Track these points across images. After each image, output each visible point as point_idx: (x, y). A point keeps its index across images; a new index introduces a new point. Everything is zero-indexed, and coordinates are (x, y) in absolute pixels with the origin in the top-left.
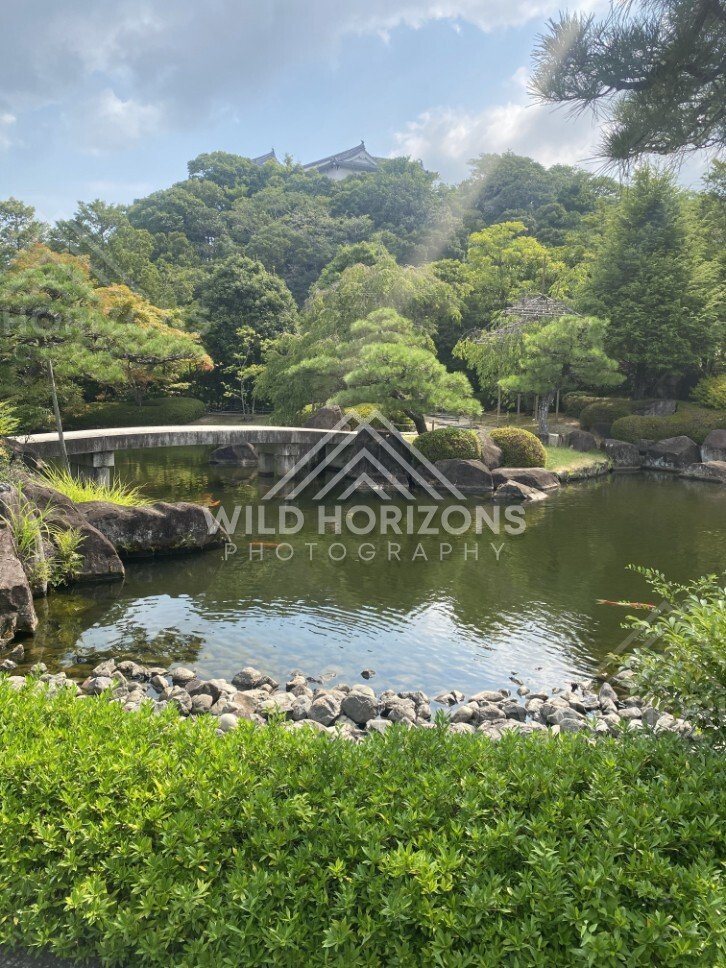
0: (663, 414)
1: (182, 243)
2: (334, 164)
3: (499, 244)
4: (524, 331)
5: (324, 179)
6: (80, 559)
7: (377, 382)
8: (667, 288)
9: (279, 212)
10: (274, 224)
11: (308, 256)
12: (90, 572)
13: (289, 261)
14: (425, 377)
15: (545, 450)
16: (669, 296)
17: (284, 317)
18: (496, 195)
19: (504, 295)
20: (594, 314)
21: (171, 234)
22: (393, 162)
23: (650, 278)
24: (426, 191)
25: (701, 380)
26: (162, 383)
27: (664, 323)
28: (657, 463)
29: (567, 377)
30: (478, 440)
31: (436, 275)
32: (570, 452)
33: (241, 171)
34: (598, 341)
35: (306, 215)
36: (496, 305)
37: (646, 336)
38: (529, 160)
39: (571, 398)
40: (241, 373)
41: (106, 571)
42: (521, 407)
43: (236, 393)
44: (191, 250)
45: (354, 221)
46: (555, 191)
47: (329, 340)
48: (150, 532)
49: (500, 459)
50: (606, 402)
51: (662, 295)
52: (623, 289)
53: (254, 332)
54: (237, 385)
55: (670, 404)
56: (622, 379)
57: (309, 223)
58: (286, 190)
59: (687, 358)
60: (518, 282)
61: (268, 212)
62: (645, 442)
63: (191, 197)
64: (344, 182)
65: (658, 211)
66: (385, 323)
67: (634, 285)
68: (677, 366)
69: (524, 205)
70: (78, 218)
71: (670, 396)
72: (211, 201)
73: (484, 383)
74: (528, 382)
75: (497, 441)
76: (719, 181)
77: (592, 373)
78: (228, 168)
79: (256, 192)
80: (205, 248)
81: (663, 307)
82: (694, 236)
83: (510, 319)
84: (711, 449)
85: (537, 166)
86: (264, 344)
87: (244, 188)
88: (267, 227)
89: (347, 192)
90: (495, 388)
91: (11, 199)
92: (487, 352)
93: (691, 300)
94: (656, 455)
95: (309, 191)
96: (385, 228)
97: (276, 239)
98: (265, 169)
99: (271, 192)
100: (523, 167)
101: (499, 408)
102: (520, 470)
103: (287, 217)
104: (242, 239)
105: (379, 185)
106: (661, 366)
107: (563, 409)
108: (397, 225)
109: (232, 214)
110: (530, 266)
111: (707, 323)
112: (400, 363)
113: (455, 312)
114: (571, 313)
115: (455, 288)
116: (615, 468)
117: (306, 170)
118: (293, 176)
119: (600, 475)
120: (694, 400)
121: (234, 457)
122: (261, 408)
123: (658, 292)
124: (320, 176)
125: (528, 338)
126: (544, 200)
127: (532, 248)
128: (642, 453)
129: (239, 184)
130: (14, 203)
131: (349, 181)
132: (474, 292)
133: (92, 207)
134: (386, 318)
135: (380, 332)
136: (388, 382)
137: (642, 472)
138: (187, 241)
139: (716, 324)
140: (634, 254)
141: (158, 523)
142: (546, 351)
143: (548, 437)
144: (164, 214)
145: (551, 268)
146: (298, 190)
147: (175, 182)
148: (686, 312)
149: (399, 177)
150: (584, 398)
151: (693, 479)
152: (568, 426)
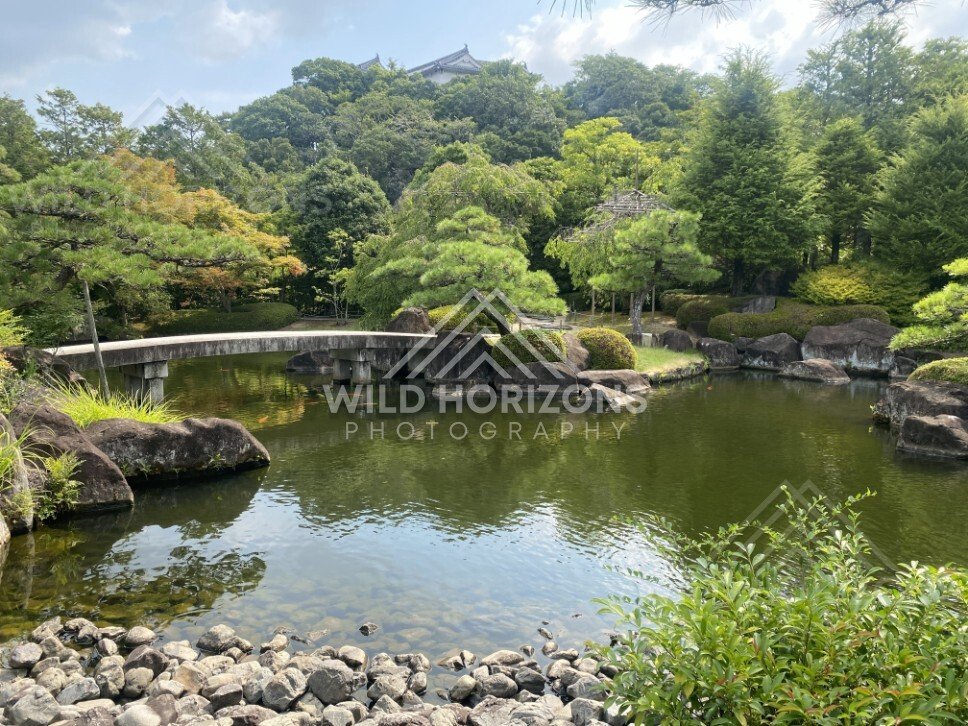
0: (763, 310)
1: (285, 149)
2: (437, 68)
3: (593, 141)
4: (616, 228)
5: (428, 83)
6: (79, 487)
7: (453, 282)
8: (762, 180)
9: (383, 116)
10: (378, 127)
11: (411, 159)
12: (91, 501)
13: (393, 165)
14: (505, 276)
15: (635, 352)
16: (765, 189)
17: (380, 218)
18: (600, 95)
19: (600, 192)
20: (689, 208)
21: (274, 140)
22: (496, 65)
23: (744, 170)
24: (530, 92)
25: (800, 275)
26: (251, 289)
27: (758, 216)
28: (756, 363)
29: (659, 274)
30: (563, 341)
31: (530, 174)
32: (664, 352)
33: (345, 77)
34: (690, 236)
35: (410, 119)
36: (592, 203)
37: (742, 230)
38: (632, 60)
39: (667, 297)
40: (332, 277)
41: (111, 499)
42: (617, 306)
43: (328, 297)
44: (295, 156)
45: (458, 123)
46: (659, 90)
47: (416, 240)
48: (173, 452)
49: (587, 361)
50: (704, 299)
51: (758, 187)
52: (717, 182)
53: (346, 235)
54: (330, 289)
55: (770, 300)
56: (718, 275)
57: (412, 126)
58: (390, 94)
59: (785, 253)
60: (613, 179)
61: (372, 116)
62: (744, 340)
63: (294, 103)
64: (448, 85)
65: (751, 101)
66: (471, 222)
67: (728, 178)
68: (775, 261)
69: (628, 105)
70: (166, 123)
71: (769, 292)
72: (316, 107)
73: (576, 282)
74: (620, 280)
75: (583, 343)
76: (815, 71)
77: (686, 270)
78: (331, 73)
79: (360, 96)
80: (309, 153)
81: (758, 200)
82: (788, 127)
83: (603, 216)
84: (812, 346)
85: (640, 66)
86: (357, 246)
87: (348, 93)
88: (369, 131)
89: (451, 95)
90: (589, 288)
91: (98, 104)
92: (578, 250)
93: (787, 192)
94: (754, 354)
95: (413, 95)
96: (489, 130)
97: (379, 143)
98: (369, 73)
99: (374, 96)
100: (626, 68)
101: (594, 308)
102: (607, 372)
103: (390, 121)
104: (345, 144)
105: (482, 87)
106: (758, 261)
107: (659, 307)
108: (501, 127)
109: (336, 119)
110: (626, 163)
111: (805, 216)
112: (476, 262)
113: (548, 210)
114: (664, 208)
115: (547, 186)
116: (711, 368)
117: (410, 75)
118: (397, 80)
119: (696, 376)
120: (795, 296)
121: (312, 364)
122: (354, 312)
123: (753, 184)
124: (423, 80)
125: (619, 234)
126: (648, 99)
127: (627, 144)
128: (740, 352)
129: (343, 89)
130: (101, 109)
131: (453, 84)
132: (569, 190)
133: (180, 111)
134: (472, 217)
135: (467, 231)
136: (463, 281)
137: (741, 372)
138: (290, 147)
139: (813, 216)
140: (727, 146)
141: (182, 442)
142: (636, 247)
143: (640, 337)
144: (268, 120)
145: (646, 163)
146: (402, 94)
147: (279, 89)
148: (783, 206)
149: (502, 79)
150: (682, 296)
151: (793, 378)
152: (664, 326)
